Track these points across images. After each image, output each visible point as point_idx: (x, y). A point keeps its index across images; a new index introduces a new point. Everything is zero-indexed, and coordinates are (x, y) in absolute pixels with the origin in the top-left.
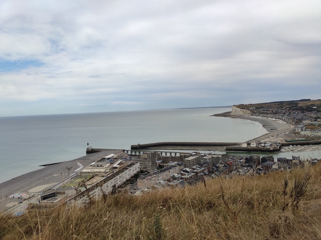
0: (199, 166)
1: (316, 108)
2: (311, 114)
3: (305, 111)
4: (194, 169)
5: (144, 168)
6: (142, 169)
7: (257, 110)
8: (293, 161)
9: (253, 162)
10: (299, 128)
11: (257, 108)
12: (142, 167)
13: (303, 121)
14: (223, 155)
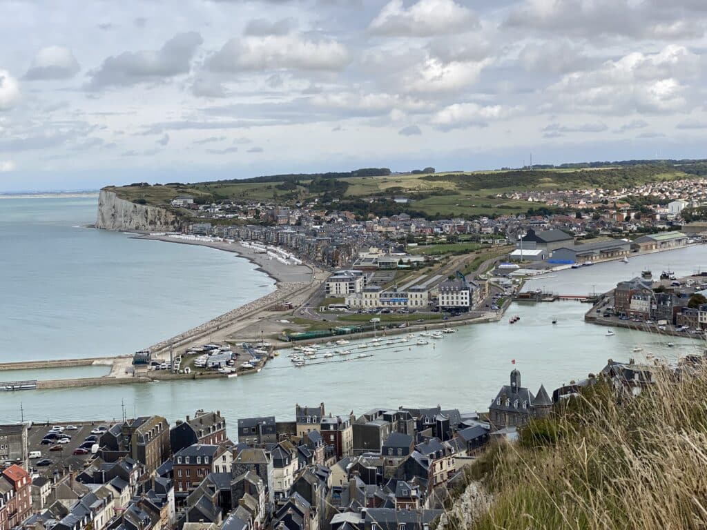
2: (388, 224)
3: (370, 215)
7: (201, 207)
8: (301, 429)
9: (135, 450)
10: (343, 280)
11: (198, 202)
13: (361, 254)
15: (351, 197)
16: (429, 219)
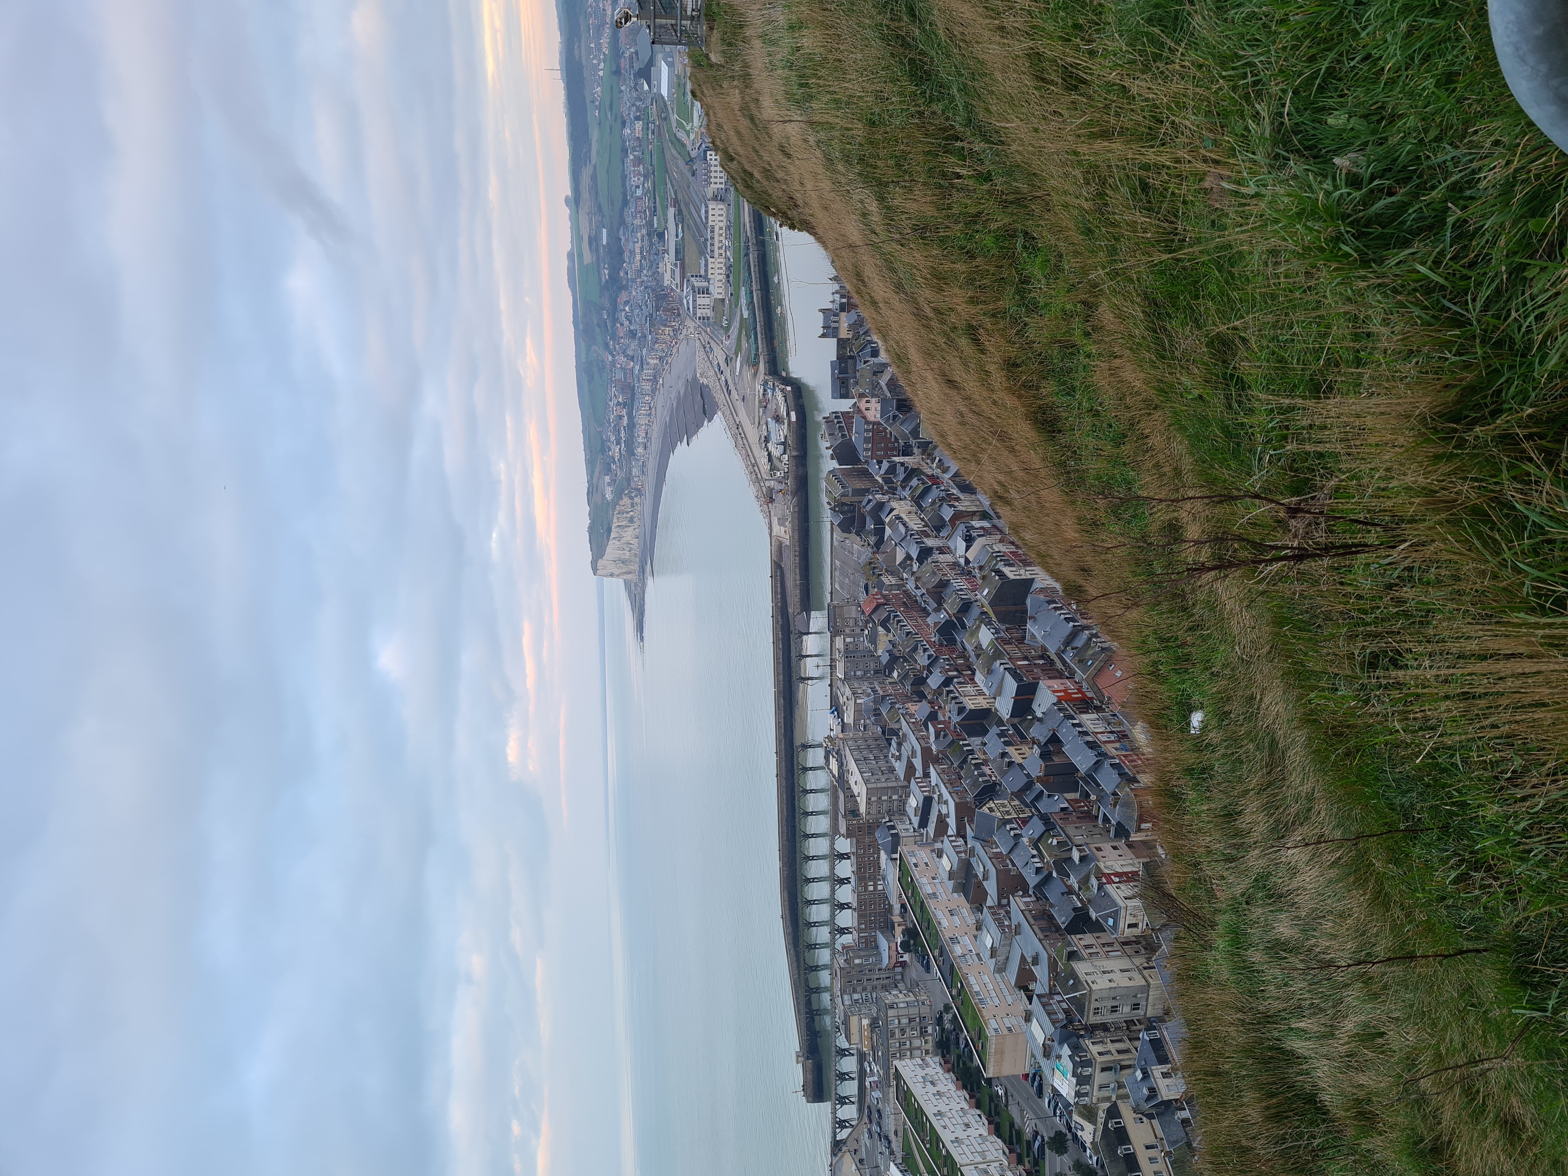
0: (894, 744)
1: (604, 231)
2: (632, 253)
3: (622, 274)
4: (910, 769)
5: (923, 1033)
6: (930, 1046)
7: (613, 467)
8: (844, 334)
9: (856, 499)
10: (694, 301)
11: (608, 470)
12: (917, 1043)
13: (666, 283)
14: (835, 631)
15: (602, 297)
16: (625, 203)
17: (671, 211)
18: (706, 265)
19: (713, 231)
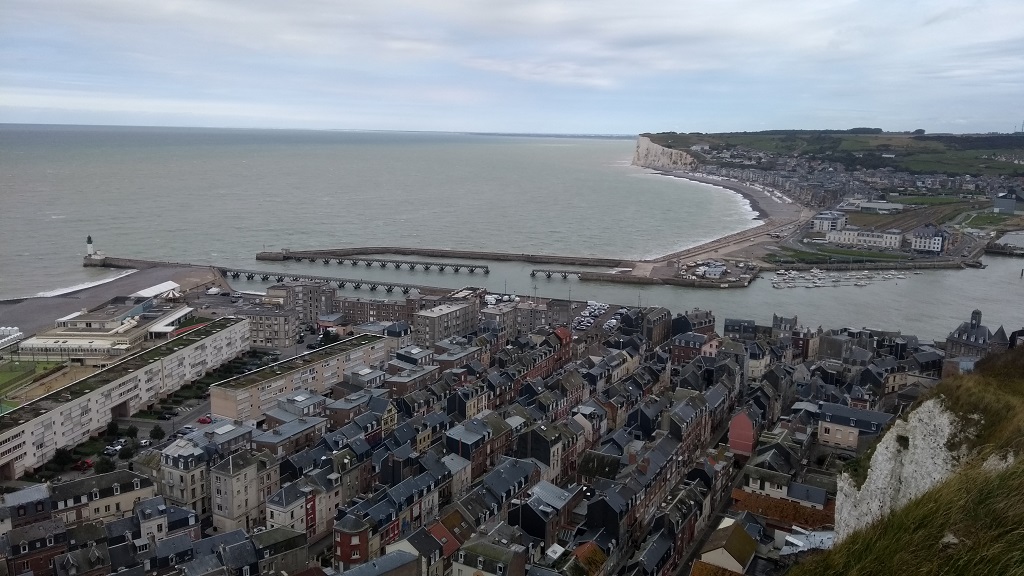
0: (462, 340)
1: (893, 156)
2: (873, 175)
3: (858, 168)
4: (441, 350)
5: (268, 340)
6: (257, 344)
7: (715, 152)
10: (828, 219)
11: (712, 148)
12: (262, 335)
13: (845, 199)
15: (843, 151)
16: (913, 173)
17: (900, 207)
18: (852, 230)
19: (878, 237)
